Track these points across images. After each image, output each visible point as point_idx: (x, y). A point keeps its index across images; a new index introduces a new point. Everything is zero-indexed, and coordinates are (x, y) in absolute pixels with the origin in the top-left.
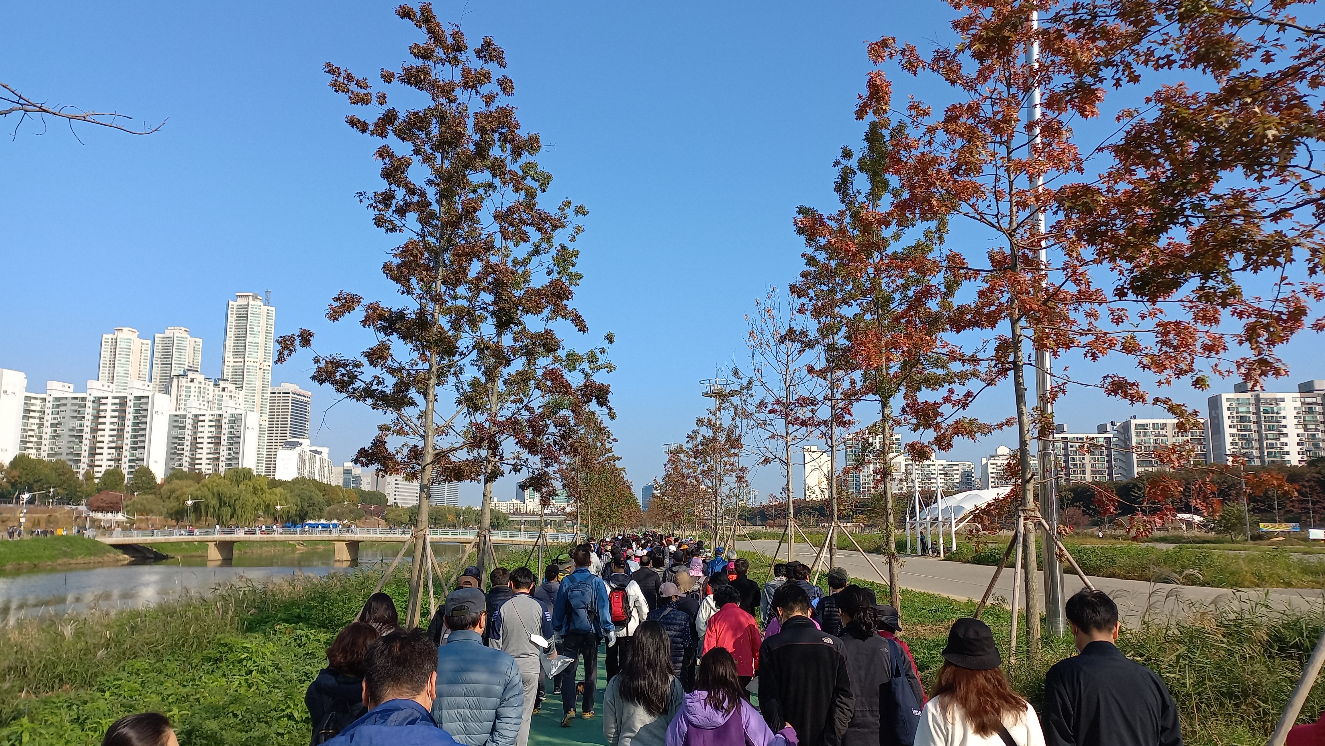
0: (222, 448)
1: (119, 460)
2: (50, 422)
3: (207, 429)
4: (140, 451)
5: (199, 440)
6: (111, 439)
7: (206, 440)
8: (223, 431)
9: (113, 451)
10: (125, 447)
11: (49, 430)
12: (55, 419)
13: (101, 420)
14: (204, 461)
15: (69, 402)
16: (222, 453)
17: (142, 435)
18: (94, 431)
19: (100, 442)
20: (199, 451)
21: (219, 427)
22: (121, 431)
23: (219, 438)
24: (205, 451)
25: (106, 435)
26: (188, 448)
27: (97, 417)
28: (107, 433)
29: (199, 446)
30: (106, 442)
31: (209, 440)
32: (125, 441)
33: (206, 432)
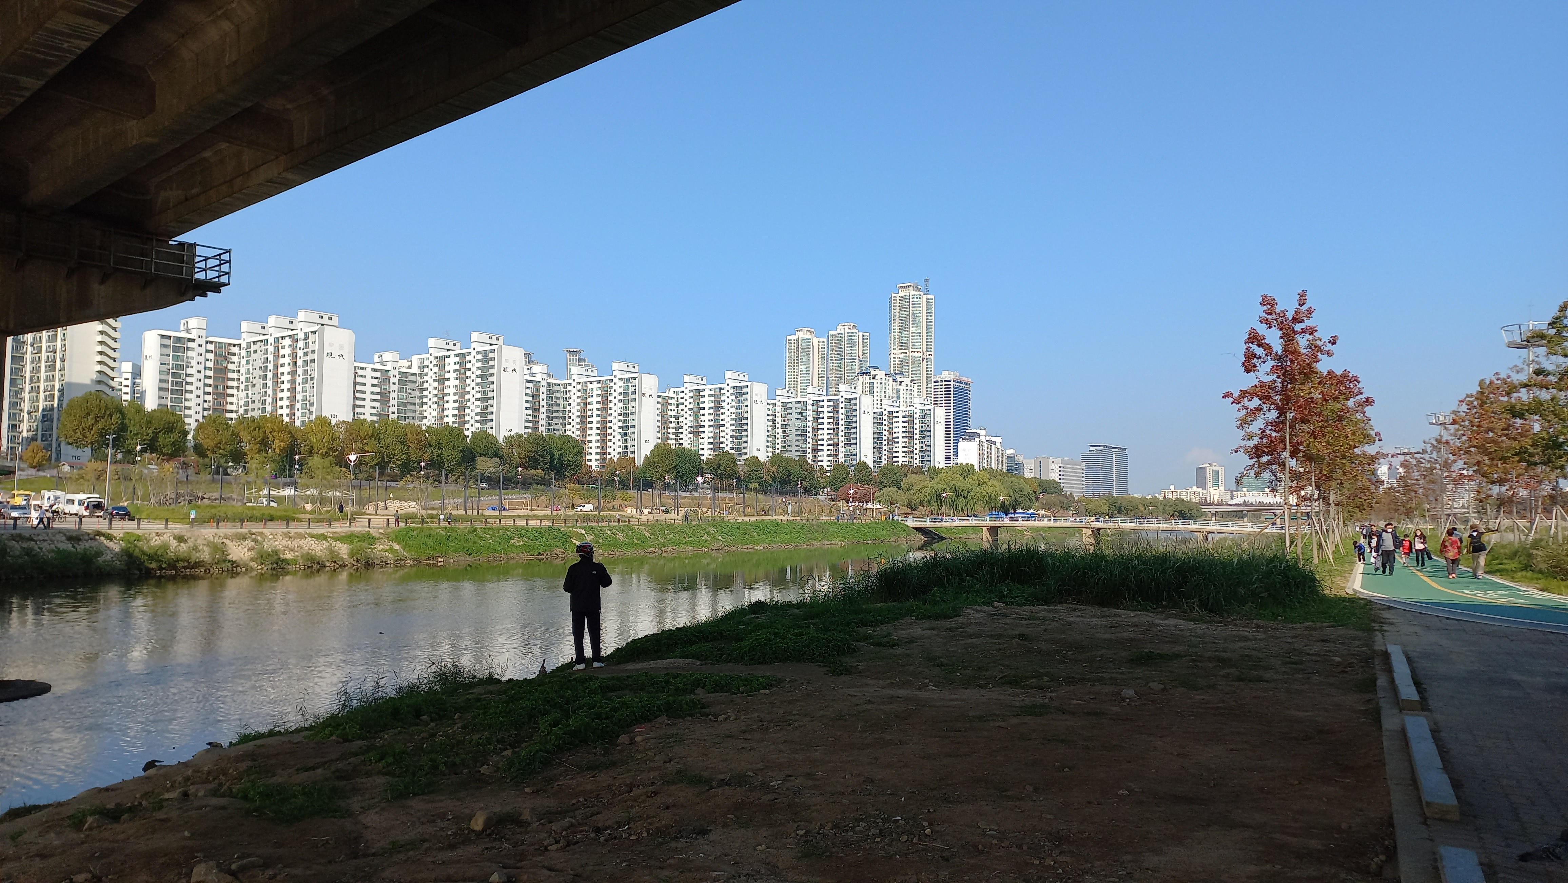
0: (915, 442)
1: (836, 455)
2: (780, 423)
3: (900, 425)
4: (853, 447)
5: (895, 435)
6: (829, 437)
7: (900, 435)
8: (915, 426)
9: (831, 447)
10: (841, 444)
11: (780, 431)
12: (784, 421)
13: (820, 421)
14: (900, 454)
15: (794, 405)
16: (915, 447)
17: (854, 433)
18: (815, 430)
19: (820, 440)
20: (896, 445)
21: (911, 422)
22: (836, 429)
23: (913, 432)
24: (900, 445)
25: (824, 435)
26: (886, 443)
27: (817, 418)
28: (825, 432)
29: (896, 440)
30: (825, 440)
31: (904, 435)
32: (841, 439)
33: (900, 427)
